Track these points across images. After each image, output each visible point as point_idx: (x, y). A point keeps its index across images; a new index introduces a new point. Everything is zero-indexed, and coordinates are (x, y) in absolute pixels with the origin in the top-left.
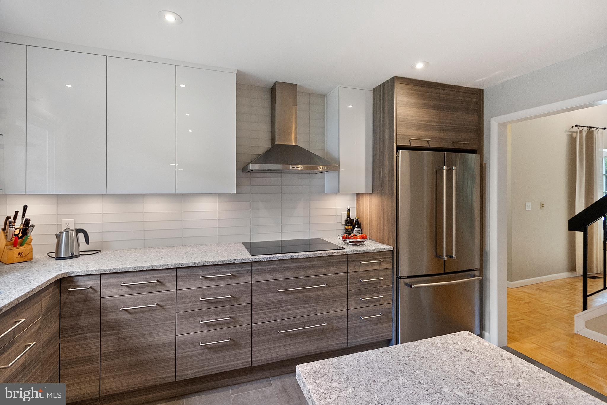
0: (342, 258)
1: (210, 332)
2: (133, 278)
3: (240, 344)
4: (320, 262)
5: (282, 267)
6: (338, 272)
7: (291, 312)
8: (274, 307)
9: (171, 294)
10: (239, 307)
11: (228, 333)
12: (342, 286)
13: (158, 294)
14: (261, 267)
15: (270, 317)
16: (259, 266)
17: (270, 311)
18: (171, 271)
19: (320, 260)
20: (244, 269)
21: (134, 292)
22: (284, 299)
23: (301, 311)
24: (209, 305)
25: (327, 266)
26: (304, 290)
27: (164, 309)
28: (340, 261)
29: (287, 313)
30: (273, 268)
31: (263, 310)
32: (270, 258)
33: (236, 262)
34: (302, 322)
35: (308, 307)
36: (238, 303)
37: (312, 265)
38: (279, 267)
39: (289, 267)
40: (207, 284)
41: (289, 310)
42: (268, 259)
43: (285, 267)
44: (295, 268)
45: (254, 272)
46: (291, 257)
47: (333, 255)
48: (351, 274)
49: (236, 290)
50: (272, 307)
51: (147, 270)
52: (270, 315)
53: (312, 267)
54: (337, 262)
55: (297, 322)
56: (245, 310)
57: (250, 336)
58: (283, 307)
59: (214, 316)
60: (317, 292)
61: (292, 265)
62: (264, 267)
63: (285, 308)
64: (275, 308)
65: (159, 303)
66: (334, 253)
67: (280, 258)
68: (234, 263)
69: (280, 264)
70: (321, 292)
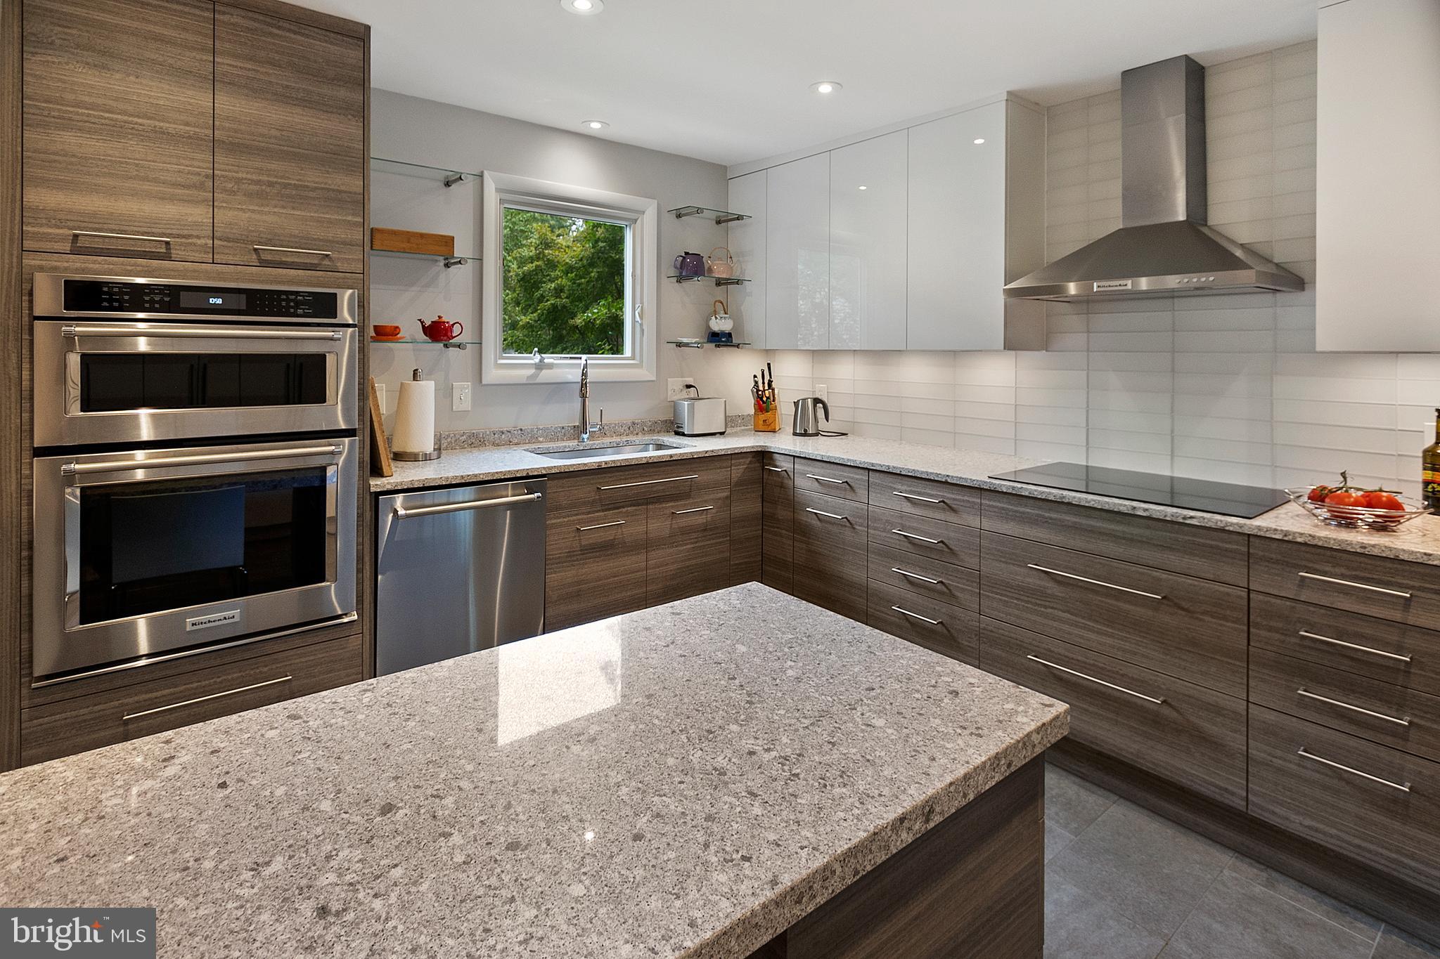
0: (1223, 541)
1: (911, 595)
2: (822, 471)
3: (959, 643)
4: (1148, 533)
5: (1043, 517)
6: (1212, 577)
7: (1066, 627)
8: (1026, 599)
9: (862, 509)
10: (958, 571)
11: (939, 610)
12: (1225, 623)
13: (847, 502)
14: (998, 504)
15: (1018, 617)
16: (995, 501)
17: (1016, 604)
18: (862, 471)
19: (1148, 527)
20: (966, 498)
21: (823, 491)
22: (1049, 592)
23: (1092, 636)
24: (909, 545)
25: (1170, 549)
26: (1100, 589)
27: (854, 528)
28: (1218, 547)
29: (1055, 624)
30: (1024, 513)
31: (1005, 596)
32: (1013, 488)
33: (949, 480)
34: (1094, 665)
35: (1112, 636)
36: (956, 562)
37: (1124, 532)
38: (1037, 515)
39: (1060, 520)
40: (908, 508)
41: (1060, 620)
42: (1010, 491)
43: (1051, 519)
44: (1075, 528)
45: (985, 509)
46: (1061, 498)
47: (1188, 522)
48: (1261, 597)
49: (952, 535)
50: (1022, 598)
51: (833, 463)
52: (1017, 612)
53: (1124, 538)
54: (1204, 545)
55: (1080, 658)
56: (968, 581)
57: (977, 637)
58: (1046, 607)
59: (918, 569)
60: (1138, 609)
61: (1068, 519)
62: (1005, 506)
63: (1050, 610)
64: (1027, 602)
65: (849, 518)
66: (1191, 517)
67: (1036, 493)
68: (946, 483)
69: (1040, 508)
70: (1150, 613)
